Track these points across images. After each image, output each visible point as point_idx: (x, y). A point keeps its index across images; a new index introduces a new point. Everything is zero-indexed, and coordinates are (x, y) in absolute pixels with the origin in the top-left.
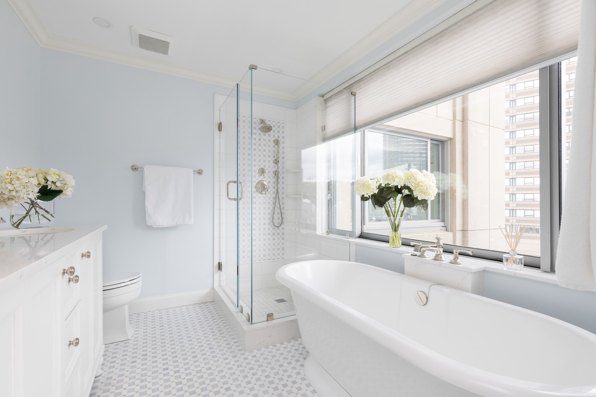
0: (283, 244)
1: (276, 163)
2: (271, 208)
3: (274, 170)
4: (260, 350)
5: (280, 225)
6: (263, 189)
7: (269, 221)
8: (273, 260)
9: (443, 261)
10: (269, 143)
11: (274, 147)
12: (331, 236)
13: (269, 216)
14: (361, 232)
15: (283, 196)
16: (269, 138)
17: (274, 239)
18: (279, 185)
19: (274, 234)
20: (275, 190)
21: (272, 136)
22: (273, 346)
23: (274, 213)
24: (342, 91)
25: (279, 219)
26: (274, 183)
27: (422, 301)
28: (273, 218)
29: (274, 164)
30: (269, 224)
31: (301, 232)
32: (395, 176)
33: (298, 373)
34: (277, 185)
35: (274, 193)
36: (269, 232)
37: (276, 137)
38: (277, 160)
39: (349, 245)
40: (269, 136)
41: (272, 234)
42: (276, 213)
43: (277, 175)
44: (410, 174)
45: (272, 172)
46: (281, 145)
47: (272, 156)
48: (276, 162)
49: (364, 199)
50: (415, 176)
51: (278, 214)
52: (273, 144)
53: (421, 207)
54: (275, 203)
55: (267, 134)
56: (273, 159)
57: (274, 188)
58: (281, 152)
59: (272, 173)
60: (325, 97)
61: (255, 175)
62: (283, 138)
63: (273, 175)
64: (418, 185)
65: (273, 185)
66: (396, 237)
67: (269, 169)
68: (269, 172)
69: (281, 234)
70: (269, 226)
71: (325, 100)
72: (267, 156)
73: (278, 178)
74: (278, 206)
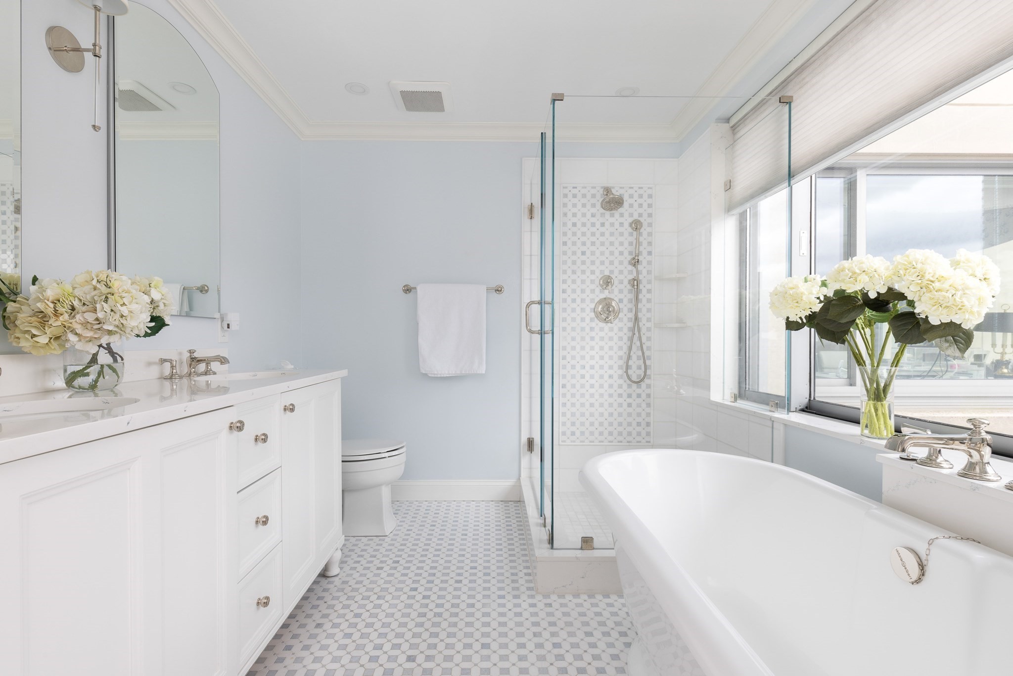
0: (648, 415)
1: (634, 265)
2: (625, 348)
3: (631, 277)
4: (563, 596)
5: (642, 380)
6: (608, 314)
7: (620, 372)
8: (628, 444)
9: (989, 480)
10: (621, 229)
11: (631, 234)
12: (742, 404)
13: (621, 362)
14: (807, 400)
15: (648, 325)
16: (621, 220)
17: (629, 405)
18: (640, 305)
19: (629, 396)
20: (631, 315)
21: (626, 215)
22: (588, 596)
23: (629, 357)
24: (764, 101)
25: (639, 368)
26: (630, 301)
27: (907, 571)
28: (628, 367)
29: (630, 268)
30: (621, 377)
31: (683, 394)
32: (858, 271)
33: (615, 657)
34: (636, 306)
35: (630, 320)
36: (620, 391)
37: (636, 217)
38: (637, 258)
39: (771, 426)
40: (622, 215)
41: (625, 395)
42: (634, 357)
43: (636, 287)
44: (906, 263)
45: (626, 282)
46: (645, 231)
47: (626, 253)
48: (635, 262)
49: (792, 326)
50: (919, 266)
51: (638, 358)
52: (630, 230)
53: (946, 341)
54: (631, 339)
55: (617, 213)
56: (629, 258)
57: (630, 310)
58: (645, 244)
59: (627, 282)
60: (733, 121)
61: (594, 290)
62: (650, 215)
63: (629, 287)
64: (926, 287)
65: (630, 306)
66: (880, 412)
67: (621, 277)
68: (621, 282)
69: (644, 396)
70: (621, 382)
71: (732, 127)
72: (617, 253)
73: (638, 292)
74: (638, 344)
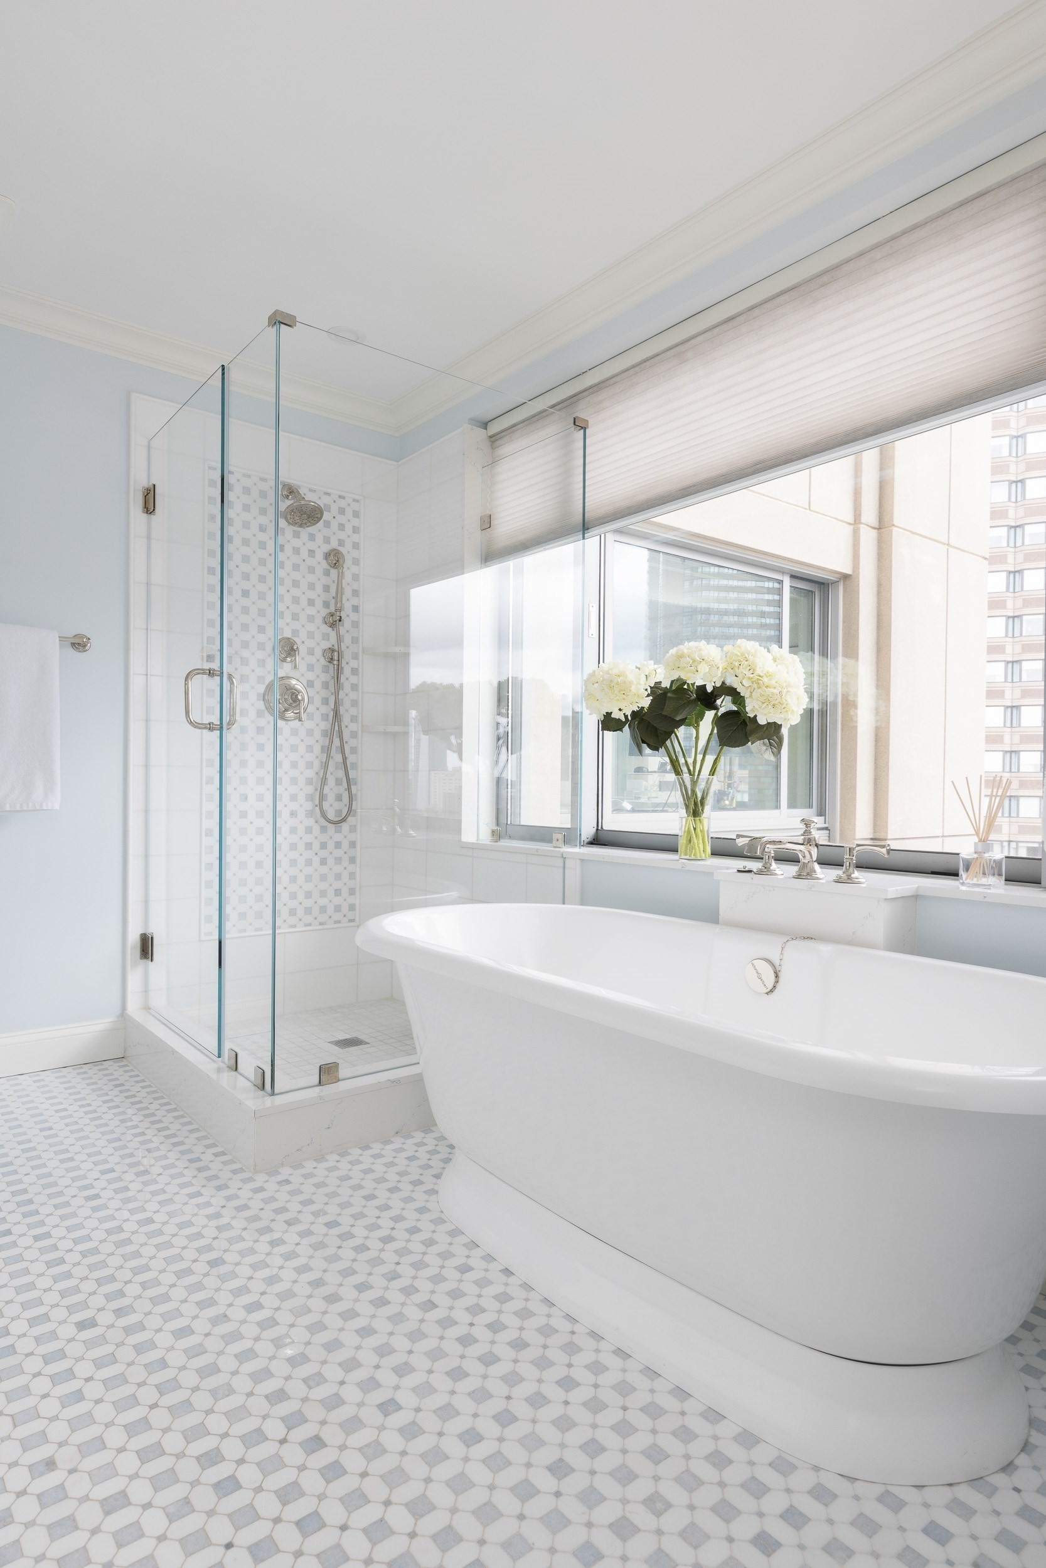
0: (352, 876)
1: (333, 625)
2: (317, 765)
3: (326, 645)
5: (344, 820)
6: (290, 705)
7: (308, 806)
8: (321, 927)
10: (311, 562)
11: (327, 573)
12: (505, 843)
13: (310, 789)
14: (595, 828)
15: (353, 727)
16: (311, 545)
17: (323, 862)
18: (341, 695)
19: (323, 846)
20: (328, 710)
21: (319, 538)
23: (324, 781)
24: (544, 414)
25: (339, 798)
26: (326, 685)
28: (322, 797)
29: (326, 629)
30: (310, 814)
31: (414, 837)
32: (698, 659)
34: (337, 694)
35: (325, 717)
36: (309, 838)
37: (334, 544)
38: (338, 614)
39: (562, 865)
40: (312, 537)
41: (316, 846)
42: (331, 781)
43: (335, 662)
44: (739, 654)
45: (318, 652)
46: (349, 570)
47: (319, 604)
48: (334, 621)
49: (610, 724)
50: (751, 658)
51: (338, 782)
52: (324, 564)
53: (764, 744)
54: (327, 750)
55: (305, 532)
56: (324, 612)
57: (325, 701)
58: (348, 592)
59: (321, 654)
60: (494, 428)
61: (265, 661)
62: (356, 546)
63: (323, 662)
64: (757, 682)
65: (324, 693)
66: (699, 831)
67: (310, 643)
68: (311, 652)
69: (345, 845)
70: (310, 822)
71: (490, 437)
72: (304, 602)
73: (339, 671)
74: (338, 758)
